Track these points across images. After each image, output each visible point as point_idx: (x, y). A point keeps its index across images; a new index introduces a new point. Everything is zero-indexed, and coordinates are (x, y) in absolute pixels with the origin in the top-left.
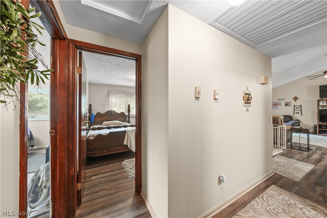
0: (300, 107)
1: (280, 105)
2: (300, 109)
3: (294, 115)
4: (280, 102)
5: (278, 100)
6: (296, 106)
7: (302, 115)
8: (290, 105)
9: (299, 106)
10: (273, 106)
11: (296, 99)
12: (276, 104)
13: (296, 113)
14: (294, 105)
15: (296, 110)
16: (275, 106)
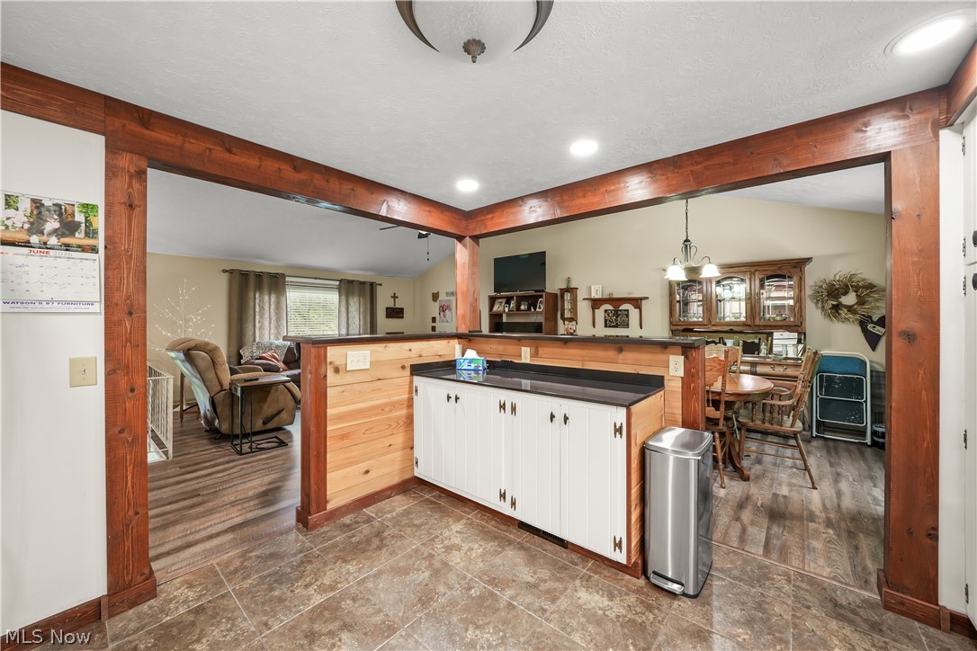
1: (449, 308)
4: (450, 301)
5: (447, 294)
10: (440, 314)
12: (444, 308)
16: (442, 313)
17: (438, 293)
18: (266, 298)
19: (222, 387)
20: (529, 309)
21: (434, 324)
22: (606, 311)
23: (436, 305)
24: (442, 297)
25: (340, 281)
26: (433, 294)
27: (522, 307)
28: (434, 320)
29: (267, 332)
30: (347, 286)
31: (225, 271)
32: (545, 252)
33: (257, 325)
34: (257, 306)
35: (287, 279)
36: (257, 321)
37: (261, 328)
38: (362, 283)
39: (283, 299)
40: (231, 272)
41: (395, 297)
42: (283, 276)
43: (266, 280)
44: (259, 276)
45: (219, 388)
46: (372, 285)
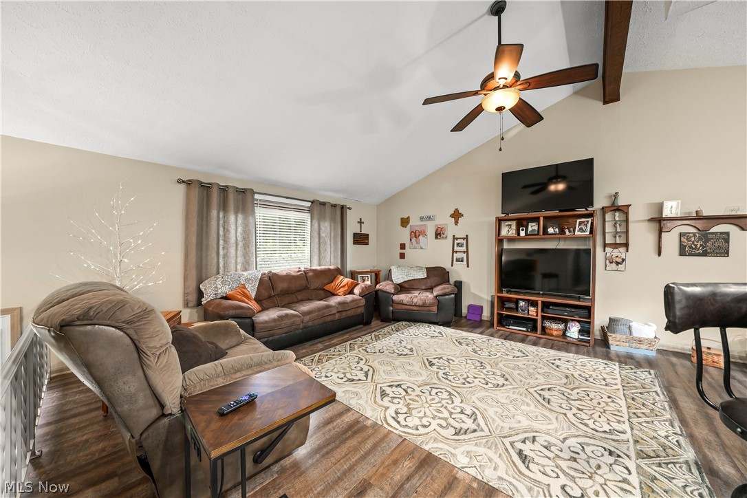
0: (465, 242)
1: (424, 233)
2: (464, 249)
3: (452, 266)
4: (425, 226)
5: (422, 219)
6: (457, 239)
7: (468, 266)
8: (444, 236)
9: (464, 239)
10: (411, 240)
11: (457, 215)
12: (417, 234)
13: (457, 261)
14: (454, 236)
15: (456, 252)
16: (414, 240)
17: (409, 218)
18: (232, 218)
19: (162, 406)
20: (562, 232)
21: (402, 251)
22: (681, 235)
23: (406, 232)
24: (414, 222)
25: (313, 202)
26: (402, 219)
27: (551, 230)
28: (403, 246)
29: (233, 261)
30: (318, 208)
31: (180, 181)
32: (592, 160)
33: (221, 252)
34: (221, 229)
35: (256, 196)
36: (221, 247)
37: (225, 256)
38: (334, 206)
39: (251, 220)
40: (189, 183)
41: (361, 222)
42: (253, 193)
43: (232, 196)
44: (224, 190)
45: (154, 412)
46: (342, 207)
